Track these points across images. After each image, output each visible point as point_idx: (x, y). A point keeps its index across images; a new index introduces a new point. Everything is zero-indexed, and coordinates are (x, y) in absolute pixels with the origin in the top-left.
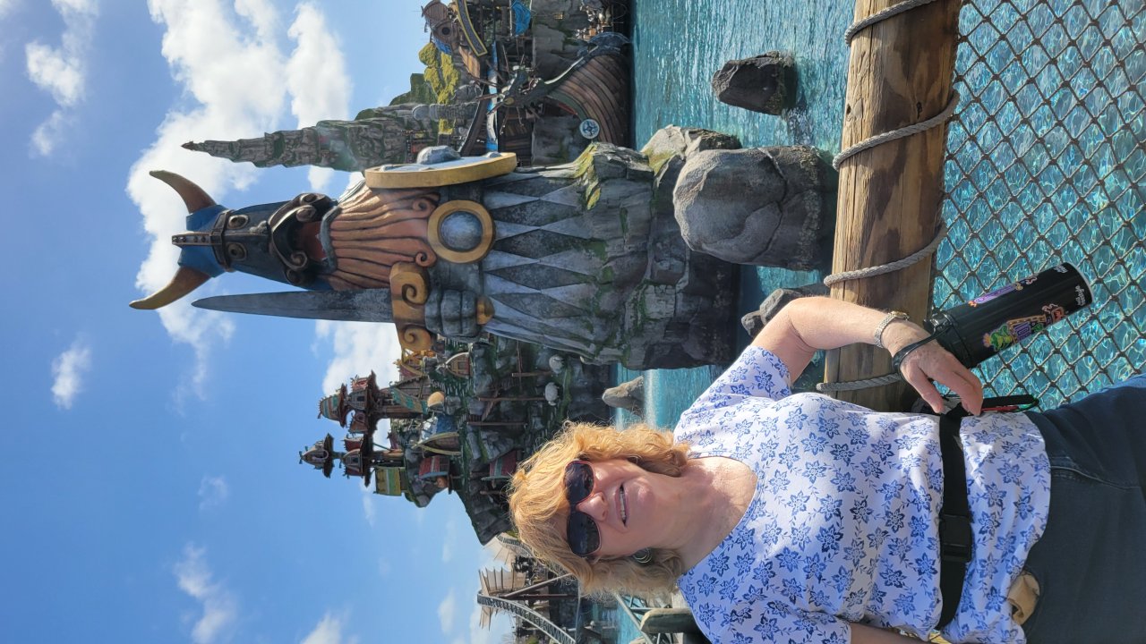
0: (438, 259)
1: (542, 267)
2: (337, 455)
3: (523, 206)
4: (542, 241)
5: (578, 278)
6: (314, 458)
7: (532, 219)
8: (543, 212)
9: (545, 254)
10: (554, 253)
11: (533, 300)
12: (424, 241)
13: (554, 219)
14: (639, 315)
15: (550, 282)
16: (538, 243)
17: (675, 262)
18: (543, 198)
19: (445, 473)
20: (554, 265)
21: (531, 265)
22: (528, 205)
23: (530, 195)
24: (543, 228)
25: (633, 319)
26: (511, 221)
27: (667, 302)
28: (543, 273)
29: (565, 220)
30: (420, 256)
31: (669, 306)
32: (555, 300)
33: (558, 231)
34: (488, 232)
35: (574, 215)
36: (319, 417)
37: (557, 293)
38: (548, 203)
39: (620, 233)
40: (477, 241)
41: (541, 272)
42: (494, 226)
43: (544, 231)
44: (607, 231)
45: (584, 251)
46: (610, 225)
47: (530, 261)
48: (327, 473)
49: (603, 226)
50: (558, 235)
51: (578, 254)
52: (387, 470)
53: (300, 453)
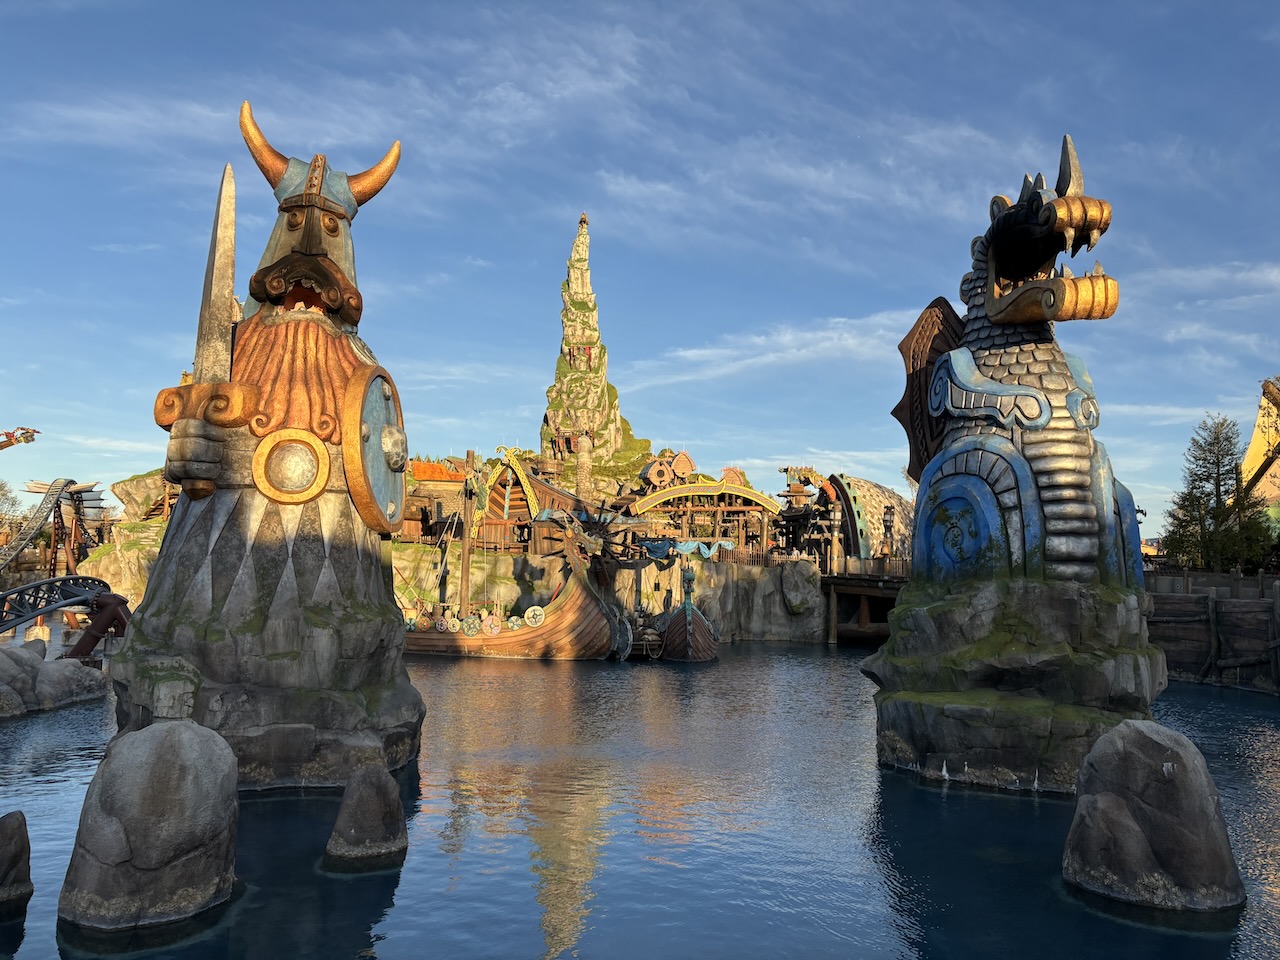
0: (260, 439)
1: (240, 558)
3: (320, 538)
4: (273, 560)
5: (219, 601)
7: (303, 548)
8: (309, 561)
9: (257, 562)
10: (257, 572)
11: (201, 546)
12: (283, 424)
13: (299, 573)
14: (161, 674)
15: (220, 567)
16: (271, 554)
18: (327, 562)
20: (240, 572)
21: (243, 546)
22: (320, 544)
23: (333, 547)
24: (290, 560)
25: (159, 666)
26: (303, 522)
27: (172, 707)
28: (232, 558)
29: (295, 585)
30: (264, 419)
31: (165, 710)
32: (196, 571)
33: (284, 578)
34: (285, 498)
35: (301, 597)
37: (205, 575)
38: (320, 568)
39: (269, 651)
40: (278, 486)
41: (235, 556)
43: (285, 561)
44: (275, 635)
45: (252, 608)
46: (281, 639)
47: (250, 544)
49: (281, 631)
50: (279, 577)
51: (249, 600)
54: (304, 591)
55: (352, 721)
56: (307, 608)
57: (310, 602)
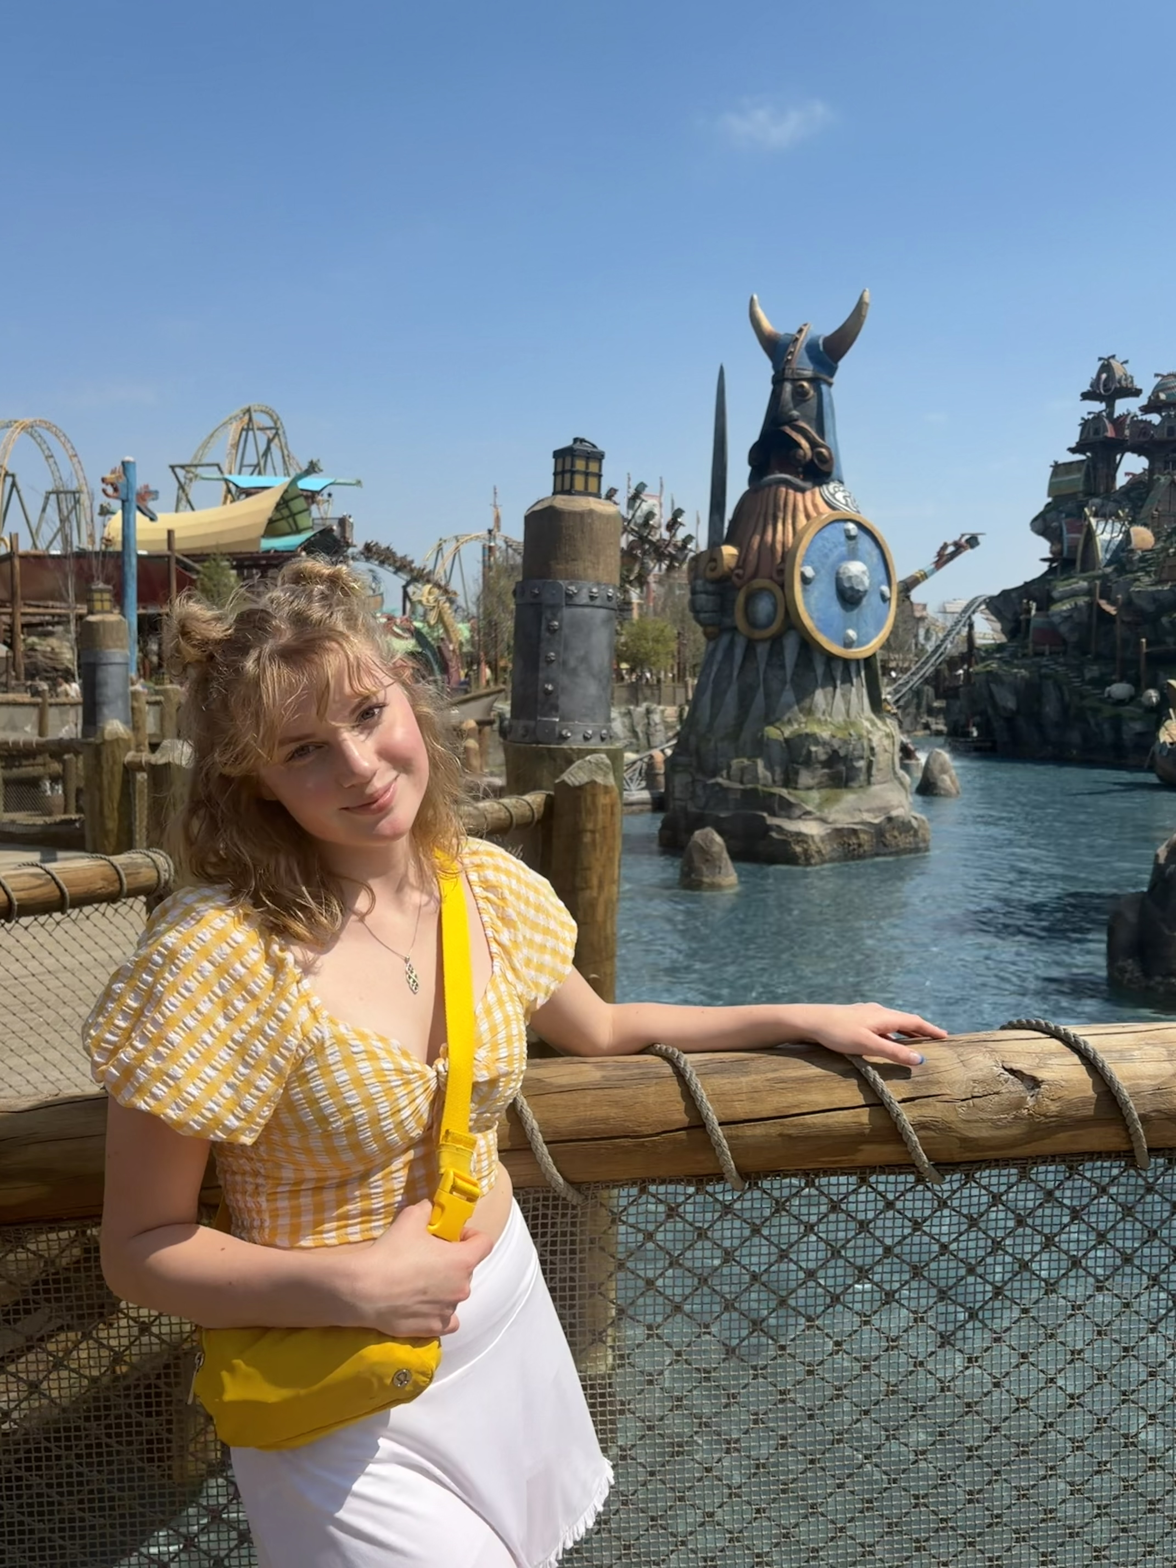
0: (739, 589)
1: (729, 685)
2: (1111, 406)
3: (783, 667)
5: (713, 716)
6: (1104, 376)
7: (770, 675)
8: (776, 686)
9: (740, 688)
10: (739, 695)
12: (755, 575)
13: (767, 696)
15: (717, 691)
16: (749, 681)
17: (703, 800)
18: (788, 686)
19: (1065, 554)
20: (729, 694)
21: (731, 675)
22: (783, 672)
23: (794, 674)
24: (761, 685)
26: (771, 654)
28: (724, 684)
29: (764, 705)
30: (740, 571)
32: (703, 695)
33: (756, 700)
34: (758, 634)
35: (765, 713)
36: (1157, 375)
37: (707, 699)
38: (783, 689)
40: (753, 623)
41: (726, 683)
42: (763, 640)
43: (758, 686)
46: (748, 746)
47: (735, 673)
48: (1086, 396)
49: (748, 741)
50: (753, 699)
51: (732, 717)
52: (1078, 476)
53: (1113, 357)
54: (770, 710)
55: (798, 812)
56: (770, 723)
57: (772, 719)
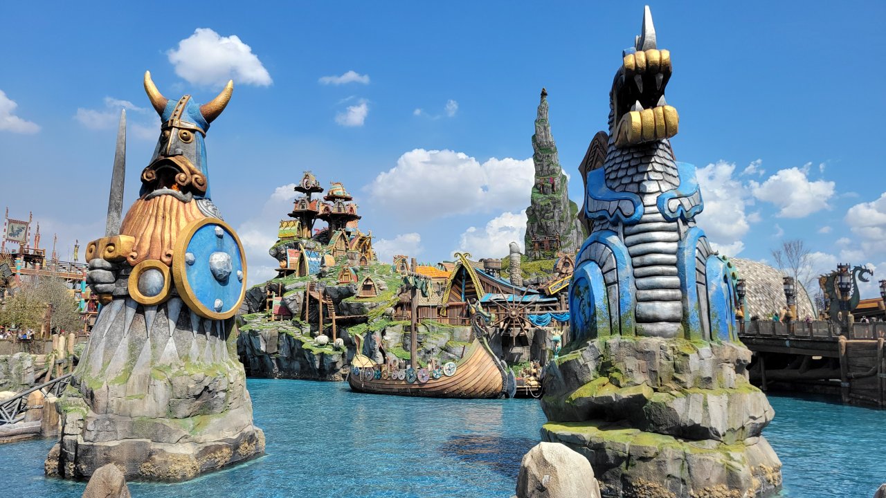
0: (133, 267)
1: (120, 339)
3: (167, 325)
4: (139, 339)
7: (156, 331)
8: (160, 339)
9: (130, 341)
10: (129, 346)
11: (101, 332)
12: (147, 257)
13: (154, 347)
15: (109, 344)
16: (138, 336)
18: (171, 339)
22: (167, 328)
23: (175, 330)
24: (149, 339)
26: (157, 315)
28: (116, 339)
29: (150, 354)
33: (144, 350)
34: (148, 300)
35: (152, 361)
37: (101, 349)
39: (129, 394)
40: (144, 292)
41: (118, 338)
42: (152, 305)
43: (146, 339)
44: (133, 385)
45: (123, 368)
46: (136, 387)
49: (137, 382)
50: (141, 349)
51: (122, 364)
54: (155, 358)
55: (176, 438)
56: (155, 368)
57: (157, 364)
